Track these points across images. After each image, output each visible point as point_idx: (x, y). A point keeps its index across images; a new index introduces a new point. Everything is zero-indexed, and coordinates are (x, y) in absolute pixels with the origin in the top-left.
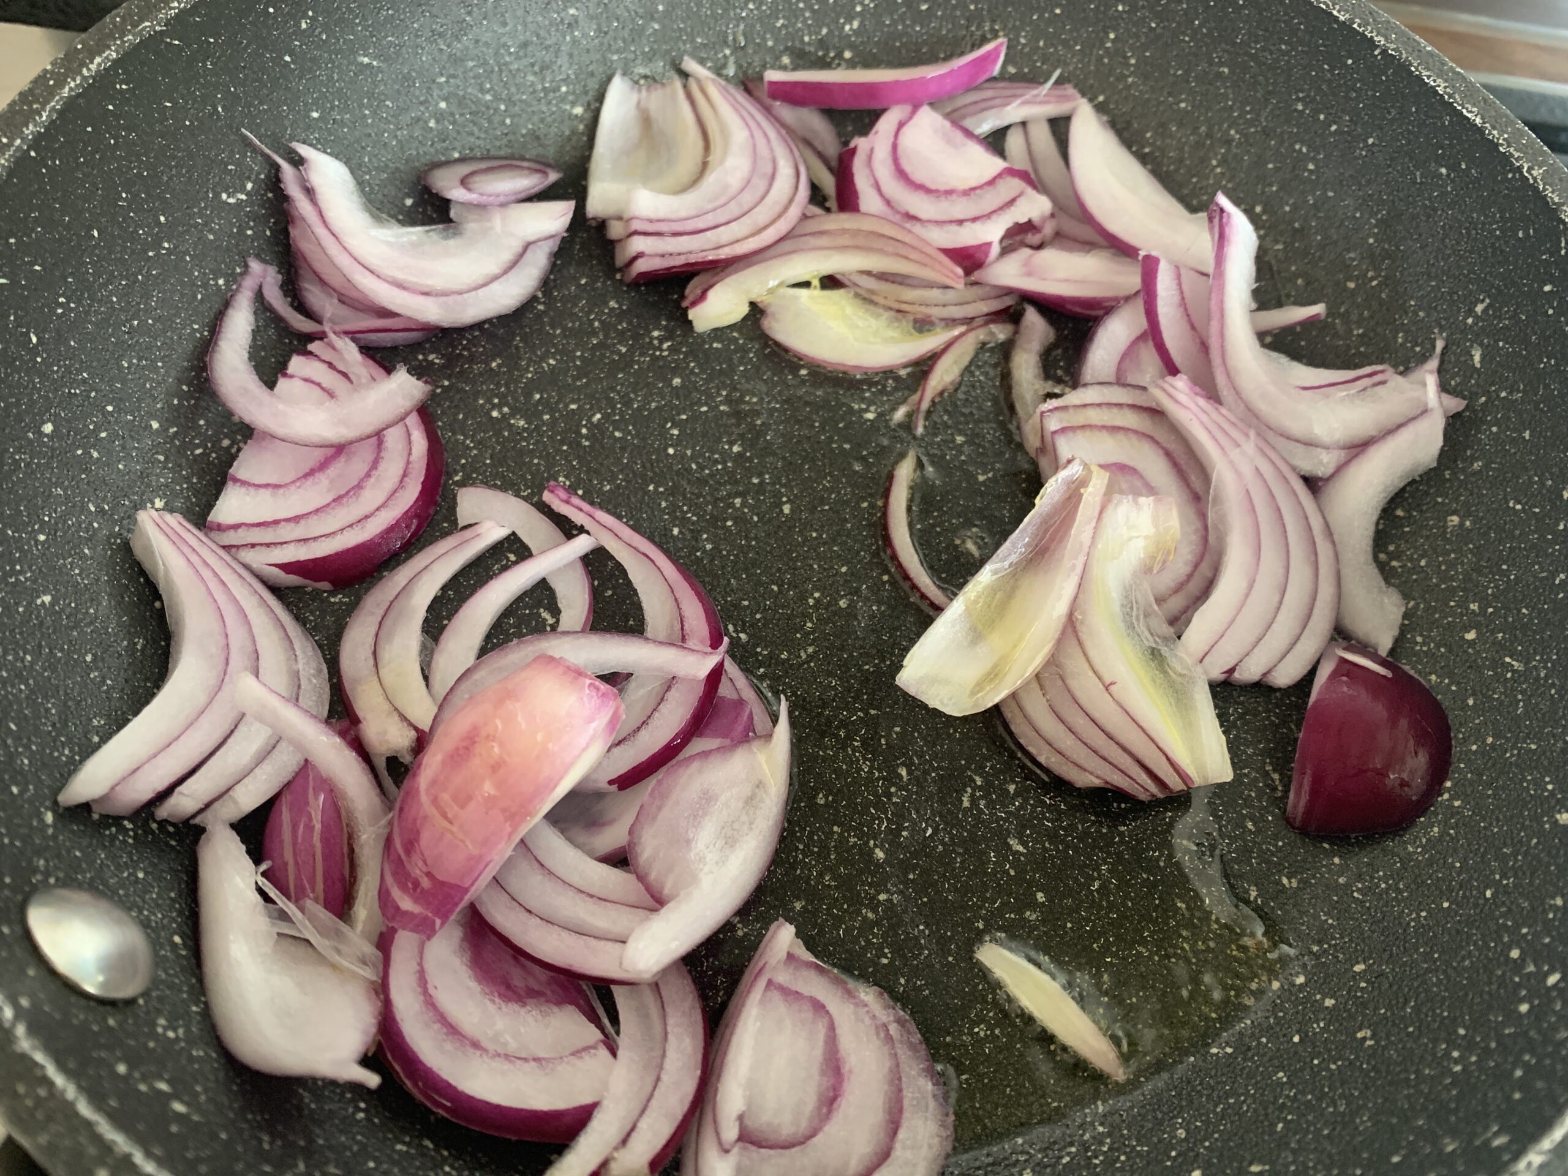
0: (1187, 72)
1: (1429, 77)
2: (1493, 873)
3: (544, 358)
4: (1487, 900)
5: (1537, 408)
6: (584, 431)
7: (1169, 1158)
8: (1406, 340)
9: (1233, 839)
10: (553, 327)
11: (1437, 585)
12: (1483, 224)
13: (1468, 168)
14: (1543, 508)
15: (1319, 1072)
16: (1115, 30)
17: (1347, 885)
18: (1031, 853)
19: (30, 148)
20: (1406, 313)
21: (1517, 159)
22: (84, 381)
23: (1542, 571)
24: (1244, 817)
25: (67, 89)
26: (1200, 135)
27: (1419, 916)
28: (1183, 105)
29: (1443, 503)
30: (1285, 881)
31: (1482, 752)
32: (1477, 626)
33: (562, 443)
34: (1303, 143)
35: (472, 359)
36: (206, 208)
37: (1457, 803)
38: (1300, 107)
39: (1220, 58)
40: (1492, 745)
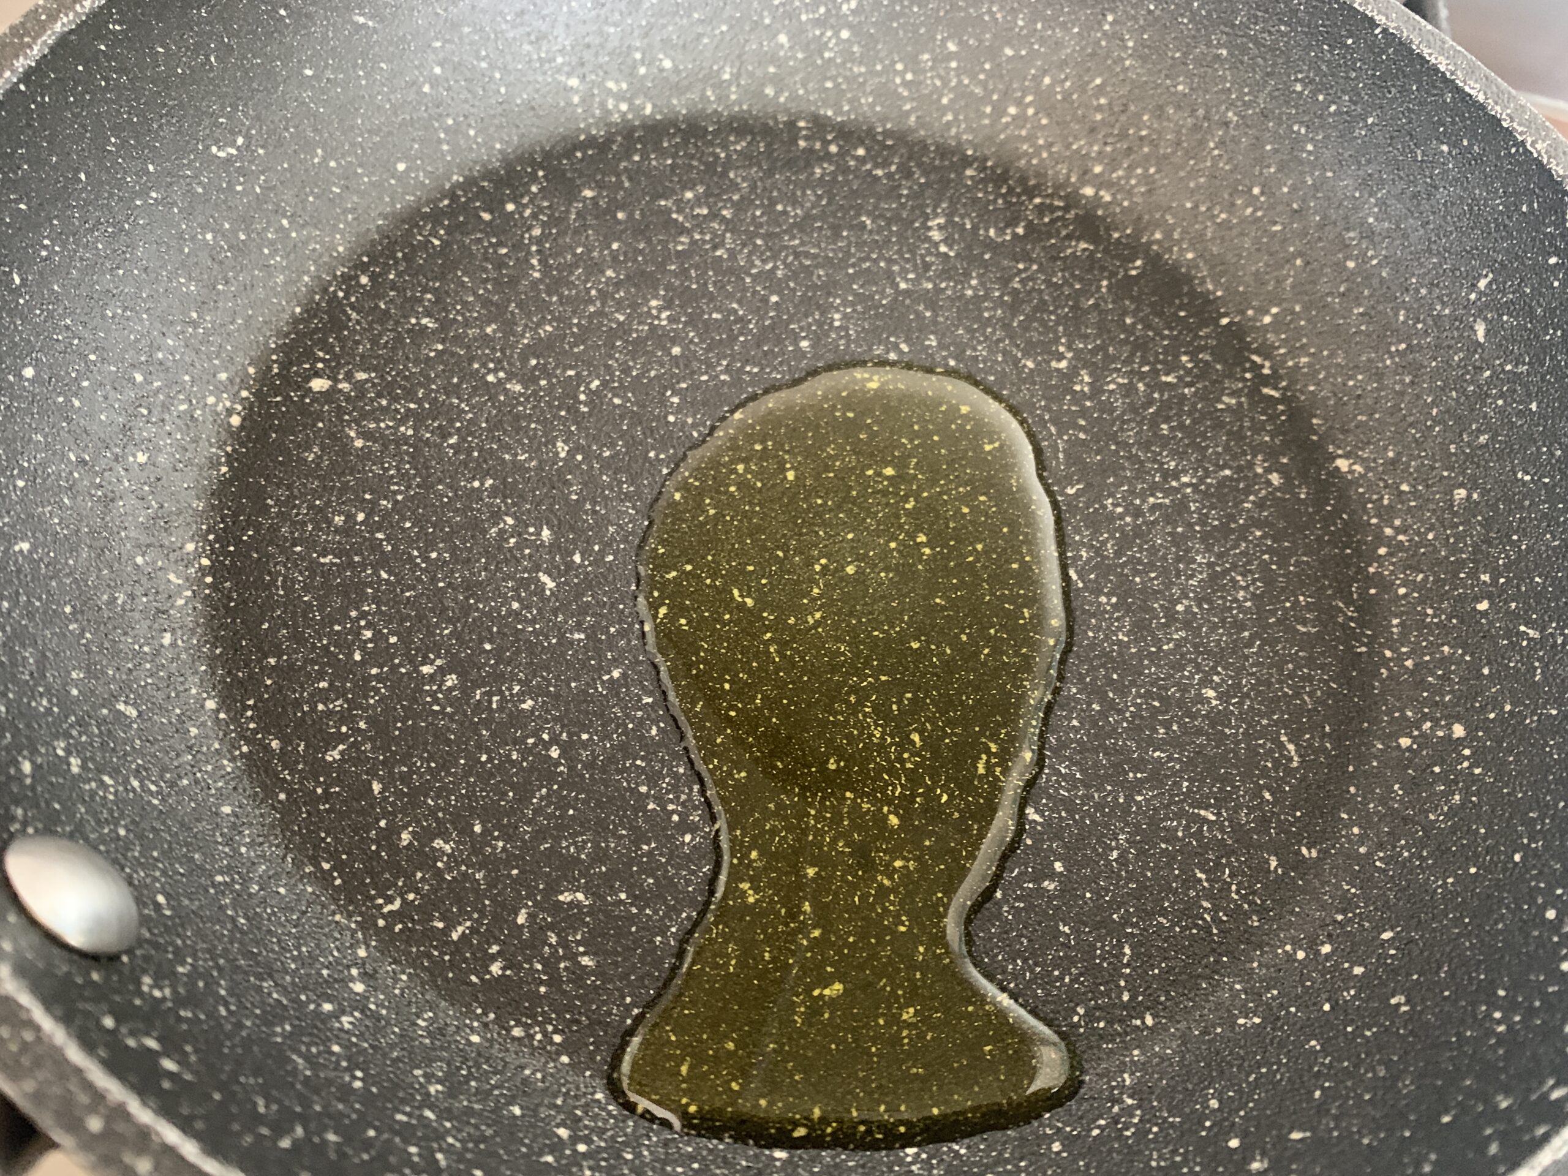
0: (1185, 55)
1: (1430, 55)
2: (1521, 838)
3: (539, 325)
4: (1516, 864)
5: (1543, 379)
6: (582, 397)
7: (1204, 1128)
8: (1407, 317)
9: (1251, 810)
10: (550, 295)
11: (1447, 557)
12: (1485, 199)
13: (1471, 145)
14: (1552, 477)
15: (1354, 1039)
16: (1113, 10)
17: (1369, 854)
18: (1048, 823)
19: (20, 81)
20: (1407, 290)
21: (1521, 134)
22: (67, 327)
23: (1554, 539)
24: (1261, 788)
25: (59, 24)
26: (1197, 118)
27: (1445, 883)
28: (1180, 88)
29: (1449, 477)
30: (1304, 851)
31: (1501, 719)
32: (1490, 597)
33: (559, 408)
34: (1301, 123)
35: (467, 324)
36: (194, 161)
37: (1477, 771)
38: (1299, 88)
39: (1219, 40)
40: (1511, 712)
